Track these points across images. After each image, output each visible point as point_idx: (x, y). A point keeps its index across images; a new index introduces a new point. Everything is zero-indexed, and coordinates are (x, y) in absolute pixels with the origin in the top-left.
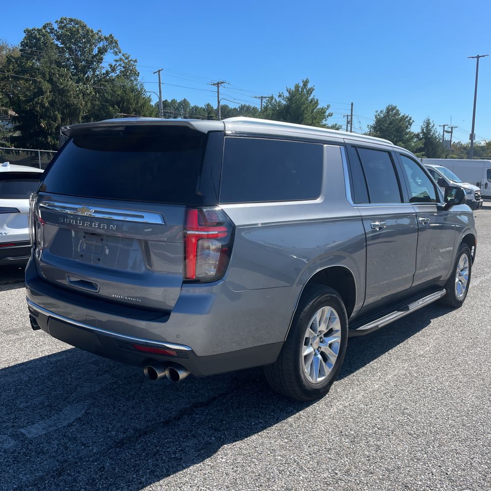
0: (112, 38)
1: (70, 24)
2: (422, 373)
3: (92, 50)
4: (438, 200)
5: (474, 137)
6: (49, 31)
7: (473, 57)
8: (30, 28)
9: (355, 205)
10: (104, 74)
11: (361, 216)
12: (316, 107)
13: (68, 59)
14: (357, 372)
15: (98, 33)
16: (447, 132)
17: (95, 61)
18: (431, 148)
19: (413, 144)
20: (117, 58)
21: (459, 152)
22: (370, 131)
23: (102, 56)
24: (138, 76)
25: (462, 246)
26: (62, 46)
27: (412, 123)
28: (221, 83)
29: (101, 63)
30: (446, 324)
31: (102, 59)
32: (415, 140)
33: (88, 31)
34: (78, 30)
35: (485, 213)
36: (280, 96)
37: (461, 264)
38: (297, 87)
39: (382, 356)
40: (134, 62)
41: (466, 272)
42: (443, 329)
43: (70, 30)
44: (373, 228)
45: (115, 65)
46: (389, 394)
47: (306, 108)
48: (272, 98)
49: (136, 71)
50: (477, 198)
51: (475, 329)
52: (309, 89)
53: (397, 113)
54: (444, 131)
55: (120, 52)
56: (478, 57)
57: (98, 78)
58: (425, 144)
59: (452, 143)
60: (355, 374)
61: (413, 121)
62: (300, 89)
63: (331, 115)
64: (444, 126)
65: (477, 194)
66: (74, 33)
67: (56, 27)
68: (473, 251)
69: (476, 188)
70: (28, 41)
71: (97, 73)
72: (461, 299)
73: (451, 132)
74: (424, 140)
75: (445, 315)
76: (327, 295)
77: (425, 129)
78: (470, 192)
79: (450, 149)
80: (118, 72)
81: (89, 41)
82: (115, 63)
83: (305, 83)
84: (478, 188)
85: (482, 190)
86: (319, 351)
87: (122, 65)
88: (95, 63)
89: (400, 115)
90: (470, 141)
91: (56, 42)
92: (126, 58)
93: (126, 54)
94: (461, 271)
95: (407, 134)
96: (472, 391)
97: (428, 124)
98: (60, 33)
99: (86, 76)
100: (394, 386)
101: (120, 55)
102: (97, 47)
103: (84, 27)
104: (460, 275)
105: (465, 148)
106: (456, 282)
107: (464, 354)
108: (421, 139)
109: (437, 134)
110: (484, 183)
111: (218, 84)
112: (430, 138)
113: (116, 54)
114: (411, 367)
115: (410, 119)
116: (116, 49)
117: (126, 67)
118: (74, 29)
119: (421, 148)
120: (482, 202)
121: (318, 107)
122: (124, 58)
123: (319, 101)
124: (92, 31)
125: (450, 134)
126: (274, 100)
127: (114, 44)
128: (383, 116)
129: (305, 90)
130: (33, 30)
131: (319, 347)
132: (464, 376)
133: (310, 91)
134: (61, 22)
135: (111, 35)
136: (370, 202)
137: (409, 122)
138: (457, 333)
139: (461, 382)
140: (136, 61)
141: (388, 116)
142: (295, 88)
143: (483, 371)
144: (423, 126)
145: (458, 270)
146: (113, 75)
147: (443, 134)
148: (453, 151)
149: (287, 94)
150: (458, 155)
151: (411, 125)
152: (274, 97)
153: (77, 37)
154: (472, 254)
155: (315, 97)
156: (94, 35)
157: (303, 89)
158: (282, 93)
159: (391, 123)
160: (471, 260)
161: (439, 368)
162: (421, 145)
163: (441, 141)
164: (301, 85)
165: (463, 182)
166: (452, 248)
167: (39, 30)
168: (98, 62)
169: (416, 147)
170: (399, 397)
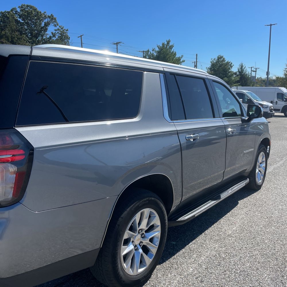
0: (53, 16)
1: (27, 8)
2: (229, 254)
3: (41, 24)
4: (242, 115)
5: (269, 74)
6: (14, 12)
7: (268, 25)
8: (3, 11)
9: (172, 121)
10: (48, 38)
11: (177, 131)
12: (175, 56)
13: (26, 30)
14: (177, 254)
15: (44, 14)
16: (253, 71)
17: (43, 31)
18: (244, 81)
19: (233, 78)
20: (56, 28)
21: (261, 83)
22: (208, 71)
23: (47, 27)
24: (69, 39)
25: (260, 147)
26: (23, 22)
27: (232, 66)
28: (119, 43)
29: (46, 31)
30: (250, 205)
31: (47, 29)
32: (234, 76)
33: (38, 12)
34: (32, 12)
35: (276, 120)
36: (153, 50)
37: (260, 159)
38: (163, 44)
39: (199, 237)
40: (66, 31)
41: (264, 165)
42: (247, 209)
43: (27, 11)
44: (188, 140)
45: (55, 33)
46: (200, 279)
47: (169, 57)
48: (148, 51)
49: (68, 36)
50: (271, 110)
51: (270, 208)
52: (170, 46)
53: (224, 60)
54: (251, 70)
55: (58, 25)
56: (271, 25)
57: (45, 41)
58: (241, 78)
59: (256, 78)
60: (175, 256)
61: (233, 65)
62: (165, 46)
63: (184, 61)
64: (251, 67)
65: (271, 108)
66: (29, 14)
67: (19, 10)
68: (268, 149)
69: (270, 105)
70: (2, 18)
71: (44, 38)
72: (260, 184)
73: (256, 71)
74: (239, 76)
75: (249, 197)
76: (145, 199)
77: (240, 69)
78: (267, 107)
79: (255, 81)
80: (57, 37)
81: (38, 19)
82: (55, 32)
83: (168, 42)
84: (271, 105)
85: (274, 105)
86: (140, 246)
87: (60, 33)
88: (43, 32)
89: (225, 61)
90: (267, 76)
91: (19, 19)
92: (62, 29)
93: (62, 26)
94: (260, 164)
95: (229, 72)
96: (268, 272)
97: (242, 66)
98: (21, 13)
99: (38, 40)
100: (206, 268)
101: (58, 27)
102: (44, 22)
103: (35, 10)
104: (259, 167)
105: (264, 81)
106: (257, 172)
107: (262, 233)
108: (238, 76)
109: (247, 72)
110: (275, 101)
111: (117, 43)
112: (243, 75)
113: (55, 26)
114: (221, 247)
115: (231, 64)
116: (55, 23)
117: (62, 34)
118: (29, 11)
119: (238, 80)
120: (274, 113)
121: (176, 56)
122: (60, 29)
123: (176, 53)
124: (40, 13)
125: (255, 73)
126: (149, 53)
127: (54, 20)
128: (215, 62)
129: (168, 46)
130: (5, 12)
131: (141, 242)
132: (262, 255)
133: (171, 47)
134: (22, 7)
135: (52, 15)
136: (186, 119)
137: (231, 66)
138: (257, 213)
139: (259, 263)
140: (67, 30)
141: (218, 62)
142: (162, 45)
143: (276, 250)
144: (239, 68)
145: (258, 164)
146: (54, 39)
147: (251, 73)
148: (257, 83)
149: (157, 49)
150: (260, 85)
151: (232, 67)
152: (150, 50)
153: (31, 16)
154: (268, 151)
155: (174, 51)
156: (41, 14)
157: (167, 46)
158: (155, 49)
159: (220, 66)
160: (267, 155)
161: (242, 247)
162: (238, 79)
163: (250, 76)
164: (166, 43)
165: (263, 101)
166: (253, 149)
167: (8, 12)
168: (45, 31)
169: (235, 80)
170: (208, 281)
